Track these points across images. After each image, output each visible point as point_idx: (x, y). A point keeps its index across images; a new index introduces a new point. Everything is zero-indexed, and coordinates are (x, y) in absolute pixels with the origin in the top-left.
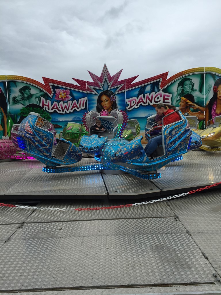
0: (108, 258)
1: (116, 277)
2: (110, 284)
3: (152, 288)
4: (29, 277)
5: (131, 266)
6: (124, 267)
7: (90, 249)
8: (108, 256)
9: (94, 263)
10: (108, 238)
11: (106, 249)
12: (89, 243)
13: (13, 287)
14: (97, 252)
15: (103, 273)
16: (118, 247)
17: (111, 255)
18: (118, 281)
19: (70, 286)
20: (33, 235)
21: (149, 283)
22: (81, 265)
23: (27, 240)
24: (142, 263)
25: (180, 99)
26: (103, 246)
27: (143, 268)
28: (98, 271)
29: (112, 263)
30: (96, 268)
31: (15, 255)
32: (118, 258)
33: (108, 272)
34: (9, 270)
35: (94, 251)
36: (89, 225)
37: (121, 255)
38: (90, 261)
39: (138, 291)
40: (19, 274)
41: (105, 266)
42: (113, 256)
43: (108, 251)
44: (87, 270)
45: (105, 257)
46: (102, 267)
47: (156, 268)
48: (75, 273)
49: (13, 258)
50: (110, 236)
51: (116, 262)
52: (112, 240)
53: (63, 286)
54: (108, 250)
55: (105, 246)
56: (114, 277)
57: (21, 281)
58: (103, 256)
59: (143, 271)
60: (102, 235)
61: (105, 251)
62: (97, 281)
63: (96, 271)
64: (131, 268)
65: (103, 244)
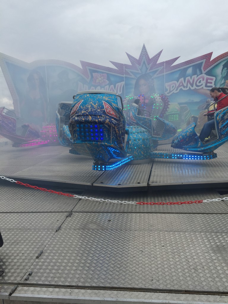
0: (165, 257)
1: (178, 280)
2: (172, 288)
3: (221, 296)
4: (85, 272)
5: (193, 268)
6: (185, 269)
7: (144, 245)
8: (165, 254)
9: (151, 261)
10: (162, 233)
11: (161, 246)
12: (142, 238)
13: (69, 282)
14: (152, 250)
15: (163, 275)
16: (175, 245)
17: (168, 253)
18: (181, 286)
19: (130, 286)
20: (83, 226)
21: (217, 290)
22: (138, 263)
23: (77, 230)
24: (205, 265)
25: (225, 83)
26: (158, 243)
27: (207, 271)
28: (156, 271)
29: (171, 263)
30: (154, 267)
31: (68, 246)
32: (176, 258)
33: (168, 273)
34: (63, 262)
35: (149, 248)
36: (138, 218)
37: (179, 255)
38: (147, 259)
39: (206, 299)
40: (74, 268)
41: (163, 266)
42: (171, 254)
43: (164, 249)
44: (144, 269)
45: (162, 256)
46: (160, 267)
47: (222, 273)
48: (132, 271)
49: (66, 249)
50: (164, 232)
51: (175, 263)
52: (166, 236)
53: (122, 286)
54: (164, 247)
55: (160, 243)
56: (176, 279)
57: (77, 276)
58: (159, 254)
59: (208, 275)
60: (154, 230)
61: (161, 249)
62: (158, 283)
63: (154, 271)
64: (193, 271)
65: (158, 240)
